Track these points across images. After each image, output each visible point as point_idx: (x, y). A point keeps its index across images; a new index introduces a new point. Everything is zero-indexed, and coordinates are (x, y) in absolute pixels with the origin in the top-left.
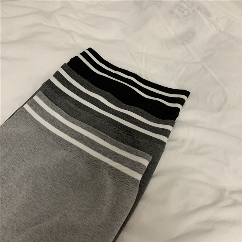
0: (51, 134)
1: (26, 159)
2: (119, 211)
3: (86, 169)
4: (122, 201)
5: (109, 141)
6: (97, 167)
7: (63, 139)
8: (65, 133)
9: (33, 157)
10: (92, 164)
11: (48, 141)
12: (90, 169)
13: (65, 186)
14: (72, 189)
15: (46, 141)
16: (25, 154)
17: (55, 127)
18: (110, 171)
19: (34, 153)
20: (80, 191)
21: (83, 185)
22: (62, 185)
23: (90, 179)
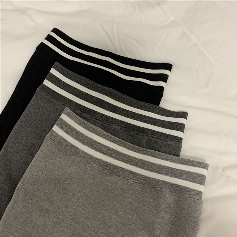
0: (96, 160)
1: (76, 192)
2: (189, 227)
3: (145, 191)
4: (190, 216)
5: (159, 156)
6: (156, 187)
7: (111, 164)
8: (110, 156)
9: (83, 188)
10: (150, 185)
11: (95, 168)
12: (149, 191)
13: (128, 214)
14: (136, 216)
15: (92, 168)
16: (73, 187)
17: (96, 150)
18: (170, 189)
19: (83, 184)
20: (145, 215)
21: (146, 208)
22: (125, 214)
23: (151, 200)
